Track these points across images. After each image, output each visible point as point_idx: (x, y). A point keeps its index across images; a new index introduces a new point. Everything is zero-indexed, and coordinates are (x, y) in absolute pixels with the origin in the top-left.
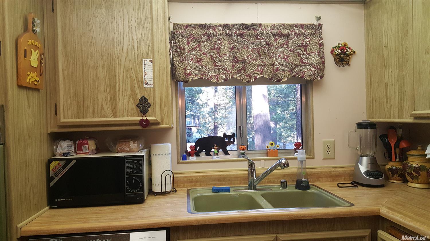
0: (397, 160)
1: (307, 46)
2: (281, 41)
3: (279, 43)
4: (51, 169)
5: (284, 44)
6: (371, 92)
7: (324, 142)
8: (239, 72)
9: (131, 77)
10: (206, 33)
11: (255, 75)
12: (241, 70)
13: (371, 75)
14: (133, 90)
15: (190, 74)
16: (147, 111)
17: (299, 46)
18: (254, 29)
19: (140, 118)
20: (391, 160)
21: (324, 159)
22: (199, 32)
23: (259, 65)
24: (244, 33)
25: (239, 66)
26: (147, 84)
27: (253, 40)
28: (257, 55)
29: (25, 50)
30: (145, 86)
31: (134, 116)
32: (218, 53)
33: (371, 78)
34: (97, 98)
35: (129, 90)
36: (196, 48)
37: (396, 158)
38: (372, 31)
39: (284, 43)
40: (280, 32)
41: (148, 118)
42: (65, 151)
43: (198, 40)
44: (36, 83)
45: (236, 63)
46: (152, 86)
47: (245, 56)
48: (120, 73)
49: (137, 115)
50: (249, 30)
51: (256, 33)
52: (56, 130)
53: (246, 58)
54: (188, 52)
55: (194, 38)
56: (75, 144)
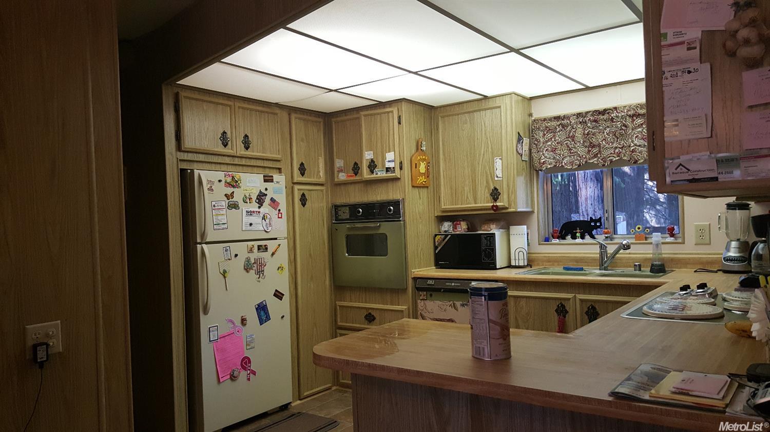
2: (639, 121)
3: (636, 124)
4: (436, 241)
7: (696, 226)
8: (596, 156)
9: (486, 173)
10: (561, 124)
11: (611, 158)
12: (597, 154)
14: (487, 182)
15: (544, 163)
16: (498, 198)
18: (608, 113)
19: (492, 204)
21: (695, 244)
22: (555, 123)
23: (616, 148)
24: (598, 118)
25: (595, 150)
26: (497, 177)
27: (608, 124)
28: (613, 138)
29: (416, 164)
30: (496, 179)
31: (489, 203)
32: (573, 140)
34: (464, 190)
35: (485, 182)
36: (551, 138)
39: (642, 123)
40: (636, 112)
41: (498, 204)
42: (447, 229)
43: (553, 131)
44: (424, 183)
45: (591, 148)
46: (501, 179)
48: (478, 170)
49: (490, 202)
50: (603, 115)
51: (611, 117)
52: (440, 214)
54: (543, 143)
55: (549, 129)
56: (453, 224)
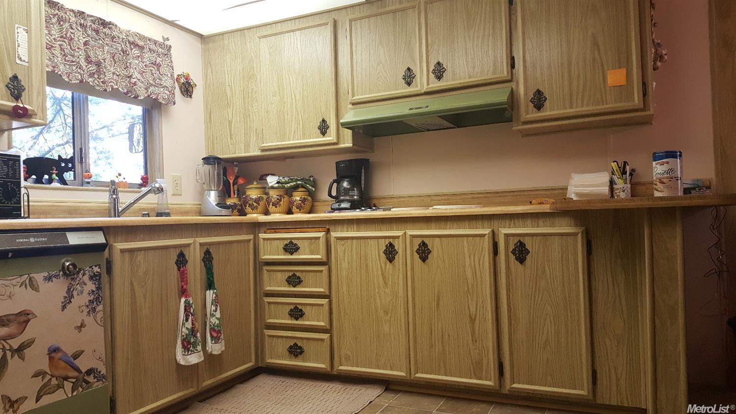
0: (236, 196)
1: (160, 65)
2: (136, 52)
3: (134, 54)
5: (139, 57)
6: (210, 129)
7: (173, 177)
8: (91, 75)
10: (57, 14)
12: (94, 74)
13: (210, 112)
16: (20, 96)
17: (152, 63)
18: (110, 28)
19: (13, 104)
20: (230, 196)
23: (114, 73)
24: (100, 29)
26: (21, 59)
27: (108, 41)
28: (111, 61)
30: (18, 62)
31: (3, 100)
32: (70, 44)
33: (210, 114)
37: (234, 194)
38: (211, 68)
40: (136, 41)
45: (88, 63)
46: (27, 64)
47: (100, 57)
49: (8, 99)
50: (105, 28)
51: (112, 35)
53: (101, 60)
